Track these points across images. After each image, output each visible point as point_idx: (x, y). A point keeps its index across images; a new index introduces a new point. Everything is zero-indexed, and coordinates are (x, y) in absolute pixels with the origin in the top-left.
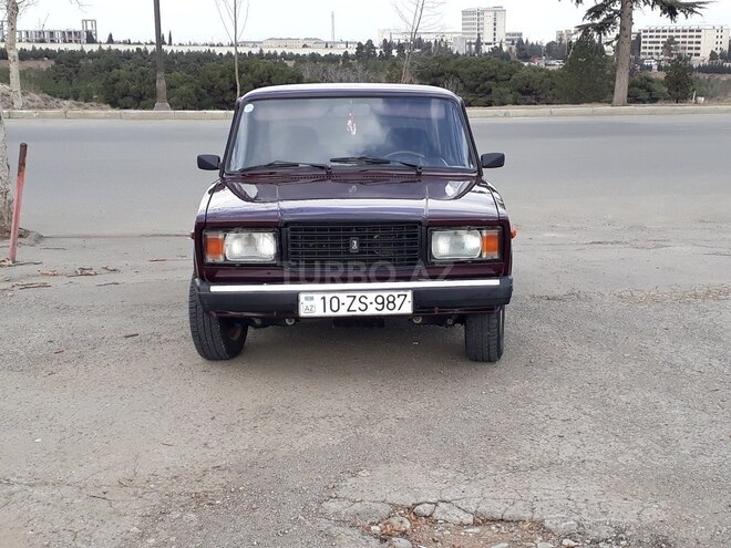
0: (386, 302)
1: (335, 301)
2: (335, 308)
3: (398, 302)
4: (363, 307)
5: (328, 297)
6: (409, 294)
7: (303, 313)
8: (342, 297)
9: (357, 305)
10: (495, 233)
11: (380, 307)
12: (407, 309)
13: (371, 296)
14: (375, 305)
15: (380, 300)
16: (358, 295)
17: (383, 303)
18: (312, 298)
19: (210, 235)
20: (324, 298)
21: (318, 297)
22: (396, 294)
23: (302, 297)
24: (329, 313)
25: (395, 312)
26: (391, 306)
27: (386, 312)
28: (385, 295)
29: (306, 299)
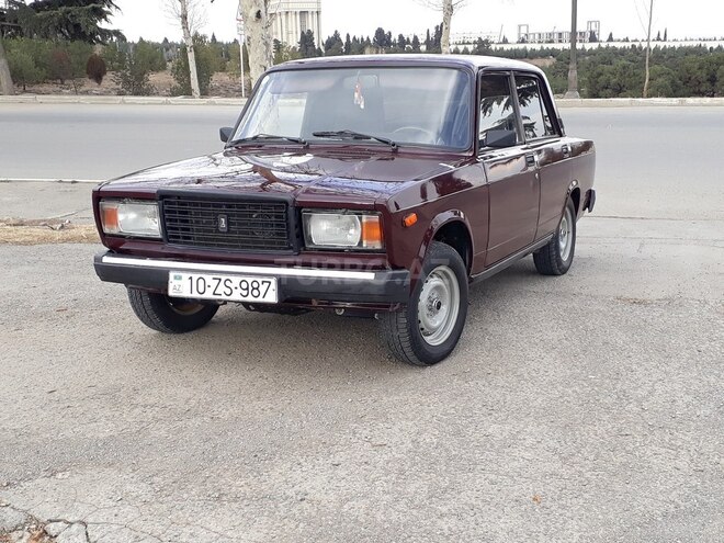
0: (250, 289)
1: (201, 281)
2: (201, 290)
3: (263, 288)
4: (228, 292)
5: (195, 276)
6: (273, 281)
7: (172, 293)
8: (208, 278)
9: (222, 289)
10: (376, 218)
11: (245, 293)
12: (272, 297)
13: (236, 280)
14: (240, 290)
15: (244, 285)
16: (223, 278)
17: (247, 289)
18: (180, 278)
19: (106, 205)
20: (191, 278)
21: (186, 276)
22: (260, 280)
23: (172, 275)
24: (195, 295)
25: (260, 299)
26: (256, 293)
27: (250, 299)
28: (250, 280)
29: (175, 278)
